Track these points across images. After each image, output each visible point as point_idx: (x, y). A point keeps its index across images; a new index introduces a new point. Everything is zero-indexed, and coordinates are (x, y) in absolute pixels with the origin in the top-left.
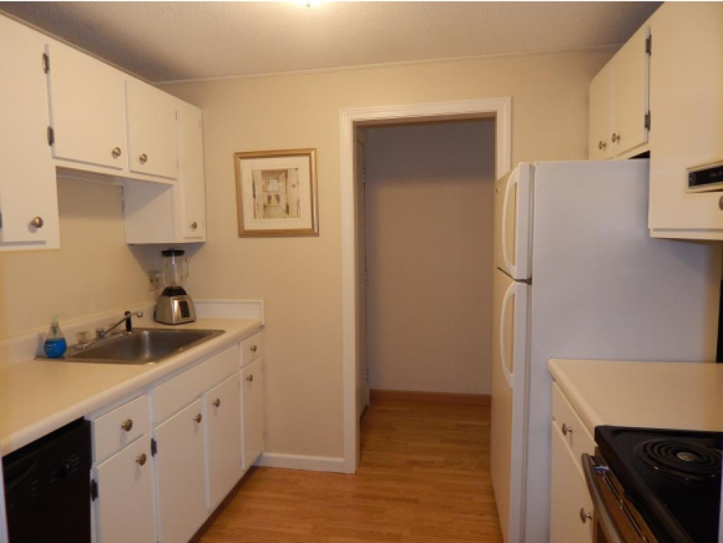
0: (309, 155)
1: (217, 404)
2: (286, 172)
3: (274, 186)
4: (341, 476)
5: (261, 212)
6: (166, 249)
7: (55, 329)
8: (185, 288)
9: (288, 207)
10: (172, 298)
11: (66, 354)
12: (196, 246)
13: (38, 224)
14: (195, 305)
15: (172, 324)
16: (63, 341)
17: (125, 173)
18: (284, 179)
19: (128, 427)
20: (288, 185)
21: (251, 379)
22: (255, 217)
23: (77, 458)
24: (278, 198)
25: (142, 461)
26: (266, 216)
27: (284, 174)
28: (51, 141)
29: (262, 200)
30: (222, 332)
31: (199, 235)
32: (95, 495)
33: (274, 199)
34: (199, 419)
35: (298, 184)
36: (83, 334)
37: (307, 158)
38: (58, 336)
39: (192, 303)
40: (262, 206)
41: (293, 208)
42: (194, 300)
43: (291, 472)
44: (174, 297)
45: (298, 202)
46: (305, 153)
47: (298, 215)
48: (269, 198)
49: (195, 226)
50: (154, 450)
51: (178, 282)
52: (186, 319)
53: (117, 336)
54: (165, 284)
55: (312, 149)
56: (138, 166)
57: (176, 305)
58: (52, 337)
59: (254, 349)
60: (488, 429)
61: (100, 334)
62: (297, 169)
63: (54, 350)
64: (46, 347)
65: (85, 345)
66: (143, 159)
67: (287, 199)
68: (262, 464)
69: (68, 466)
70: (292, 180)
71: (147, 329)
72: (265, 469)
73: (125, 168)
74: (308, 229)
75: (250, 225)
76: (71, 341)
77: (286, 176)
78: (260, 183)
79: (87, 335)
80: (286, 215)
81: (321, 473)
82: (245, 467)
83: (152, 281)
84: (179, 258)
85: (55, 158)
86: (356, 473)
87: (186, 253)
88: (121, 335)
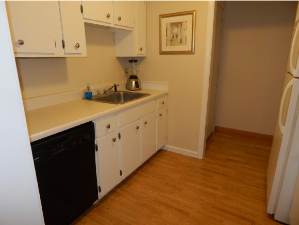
0: (192, 14)
1: (146, 123)
2: (181, 23)
3: (176, 30)
4: (197, 160)
5: (169, 43)
6: (130, 59)
7: (88, 88)
8: (138, 76)
9: (181, 40)
10: (132, 80)
11: (92, 98)
12: (142, 58)
13: (78, 46)
14: (141, 83)
15: (132, 90)
16: (91, 93)
17: (112, 25)
18: (180, 26)
19: (109, 127)
20: (182, 28)
21: (161, 115)
22: (167, 45)
23: (89, 136)
24: (177, 36)
25: (114, 140)
26: (171, 45)
27: (180, 24)
28: (82, 11)
29: (170, 36)
30: (149, 95)
31: (143, 53)
32: (97, 150)
33: (175, 36)
34: (138, 128)
35: (186, 29)
36: (99, 91)
37: (191, 16)
38: (89, 91)
39: (140, 82)
40: (170, 41)
41: (183, 41)
42: (141, 81)
43: (176, 154)
44: (134, 79)
45: (186, 37)
46: (191, 13)
47: (186, 44)
48: (173, 36)
49: (141, 49)
50: (119, 137)
51: (135, 74)
52: (137, 89)
53: (110, 93)
54: (130, 74)
55: (194, 11)
56: (117, 22)
57: (134, 83)
58: (87, 91)
59: (163, 103)
61: (105, 92)
62: (186, 21)
63: (88, 96)
64: (85, 95)
65: (99, 96)
66: (120, 19)
67: (181, 36)
68: (165, 149)
69: (85, 138)
70: (184, 27)
71: (122, 91)
72: (165, 151)
73: (112, 23)
74: (189, 51)
75: (165, 49)
76: (94, 94)
77: (181, 25)
78: (169, 29)
79: (100, 92)
80: (180, 44)
81: (187, 157)
82: (157, 149)
83: (126, 72)
84: (136, 63)
85: (84, 18)
86: (203, 159)
87: (138, 62)
88: (113, 93)
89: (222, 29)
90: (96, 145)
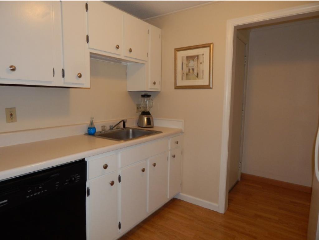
0: (210, 46)
1: (154, 165)
2: (198, 56)
3: (192, 64)
4: (216, 213)
5: (185, 77)
6: (143, 93)
7: (92, 123)
8: (151, 113)
9: (198, 74)
10: (144, 116)
11: (96, 134)
12: (156, 93)
13: (80, 76)
14: (154, 120)
15: (143, 127)
17: (121, 57)
18: (197, 60)
19: (105, 167)
20: (199, 62)
21: (174, 156)
22: (182, 80)
23: (79, 176)
24: (193, 70)
25: (112, 183)
26: (187, 79)
27: (196, 58)
28: (88, 41)
29: (186, 70)
30: (161, 132)
31: (157, 88)
32: (89, 194)
33: (191, 71)
34: (143, 170)
35: (203, 62)
36: (103, 126)
37: (208, 48)
38: (93, 126)
40: (186, 75)
41: (200, 75)
42: (153, 118)
43: (192, 205)
44: (145, 116)
45: (203, 71)
46: (208, 46)
47: (203, 78)
48: (189, 70)
49: (155, 83)
50: (120, 181)
51: (148, 110)
52: (149, 126)
53: (119, 129)
54: (142, 110)
55: (211, 44)
56: (128, 54)
57: (145, 119)
58: (91, 126)
59: (177, 143)
60: (309, 207)
61: (111, 128)
62: (203, 54)
64: (88, 130)
65: (104, 131)
66: (130, 51)
67: (198, 70)
68: (179, 198)
69: (73, 179)
70: (201, 60)
71: (131, 128)
72: (180, 200)
73: (122, 54)
74: (207, 85)
75: (180, 83)
76: (98, 129)
77: (198, 59)
78: (185, 62)
79: (105, 127)
80: (197, 78)
81: (206, 209)
82: (168, 198)
83: (138, 108)
84: (148, 98)
85: (89, 48)
86: (224, 213)
87: (151, 97)
88: (120, 129)
89: (245, 65)
90: (88, 188)
